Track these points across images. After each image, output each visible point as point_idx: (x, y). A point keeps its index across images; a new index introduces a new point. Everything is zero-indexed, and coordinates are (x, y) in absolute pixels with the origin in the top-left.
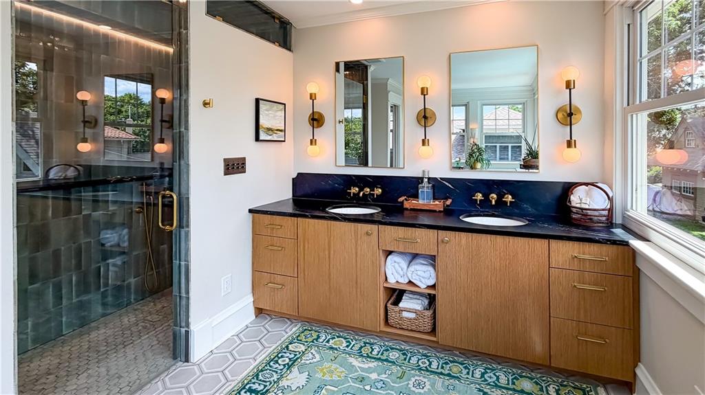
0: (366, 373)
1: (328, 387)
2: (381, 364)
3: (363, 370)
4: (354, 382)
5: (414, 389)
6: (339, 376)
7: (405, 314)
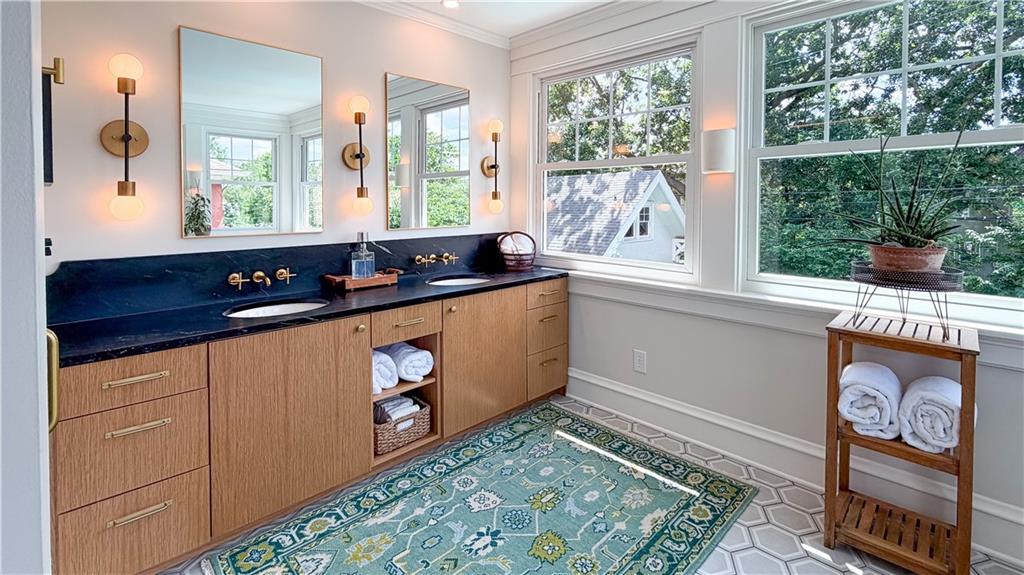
0: (407, 515)
1: (395, 559)
2: (406, 499)
3: (400, 517)
4: (413, 532)
5: (467, 489)
6: (388, 543)
7: (401, 427)
